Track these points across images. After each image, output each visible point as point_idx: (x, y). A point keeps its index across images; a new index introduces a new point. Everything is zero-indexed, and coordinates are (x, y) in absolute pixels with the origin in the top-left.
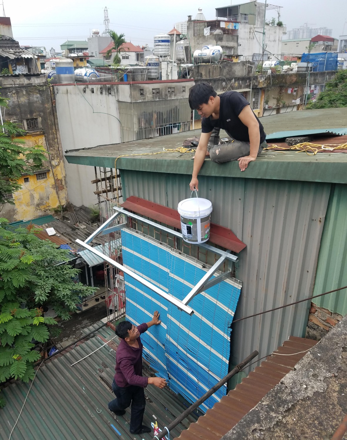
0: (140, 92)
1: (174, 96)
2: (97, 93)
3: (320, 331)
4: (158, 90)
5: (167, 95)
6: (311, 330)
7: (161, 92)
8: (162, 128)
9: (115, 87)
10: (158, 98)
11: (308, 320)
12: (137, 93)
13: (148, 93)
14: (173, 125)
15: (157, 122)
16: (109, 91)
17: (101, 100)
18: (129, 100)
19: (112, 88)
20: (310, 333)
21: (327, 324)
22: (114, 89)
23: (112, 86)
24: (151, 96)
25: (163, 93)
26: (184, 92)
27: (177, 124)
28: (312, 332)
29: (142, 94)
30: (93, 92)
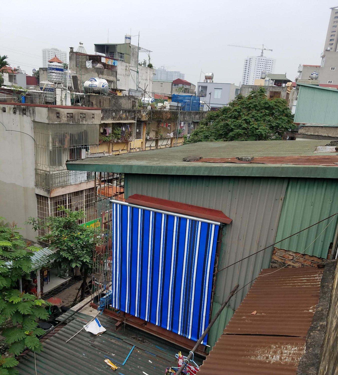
0: (57, 115)
1: (85, 121)
2: (9, 113)
3: (279, 263)
4: (72, 115)
5: (79, 120)
6: (273, 264)
7: (75, 117)
8: (75, 149)
9: (31, 109)
10: (71, 122)
11: (271, 258)
12: (54, 116)
13: (63, 116)
14: (84, 147)
15: (71, 143)
16: (24, 112)
17: (13, 119)
18: (47, 121)
19: (28, 109)
20: (273, 266)
21: (283, 258)
22: (30, 111)
23: (27, 107)
24: (66, 119)
25: (76, 117)
26: (93, 119)
27: (88, 146)
28: (274, 265)
29: (58, 117)
30: (5, 111)
